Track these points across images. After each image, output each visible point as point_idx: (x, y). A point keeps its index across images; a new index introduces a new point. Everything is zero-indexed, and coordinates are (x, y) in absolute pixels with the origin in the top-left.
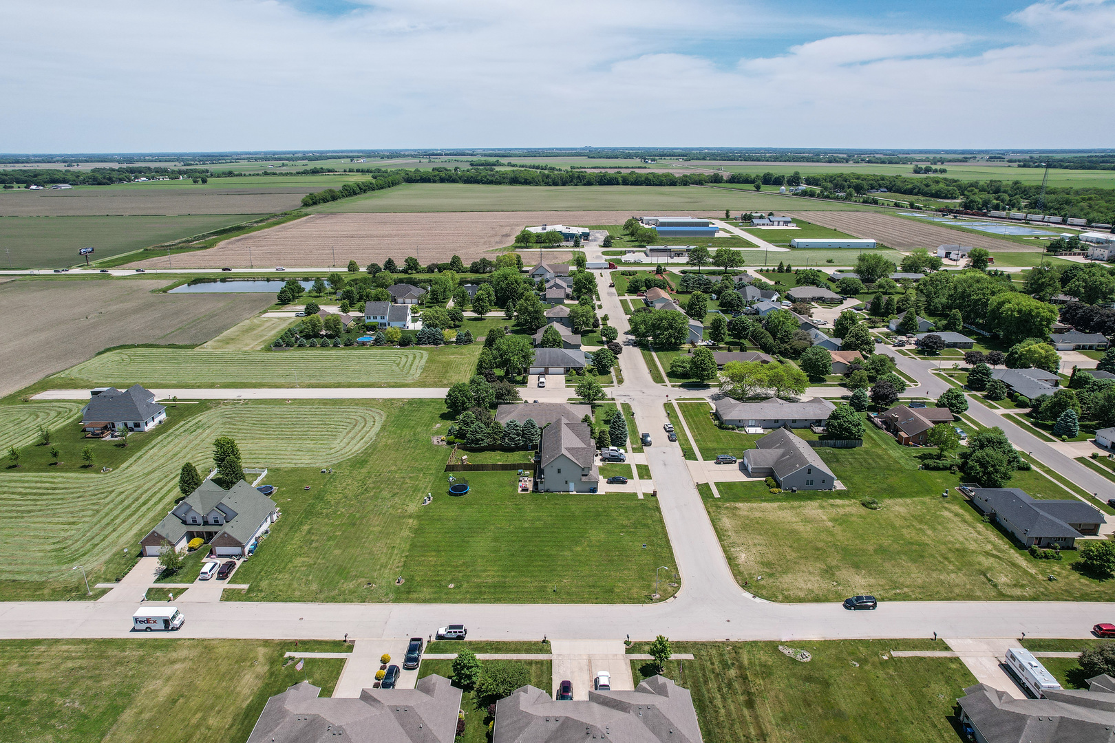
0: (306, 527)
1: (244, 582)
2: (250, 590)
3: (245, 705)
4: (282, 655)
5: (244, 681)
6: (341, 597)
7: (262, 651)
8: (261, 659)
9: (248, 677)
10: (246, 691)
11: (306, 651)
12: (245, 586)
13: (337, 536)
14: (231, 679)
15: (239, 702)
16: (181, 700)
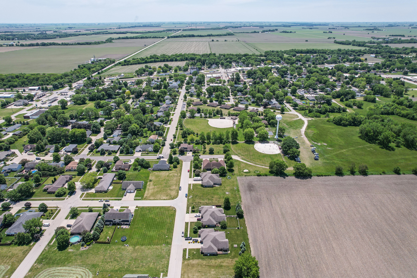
4: (187, 259)
7: (186, 263)
8: (188, 262)
9: (193, 262)
10: (197, 261)
11: (186, 255)
13: (141, 261)
14: (194, 265)
16: (199, 270)
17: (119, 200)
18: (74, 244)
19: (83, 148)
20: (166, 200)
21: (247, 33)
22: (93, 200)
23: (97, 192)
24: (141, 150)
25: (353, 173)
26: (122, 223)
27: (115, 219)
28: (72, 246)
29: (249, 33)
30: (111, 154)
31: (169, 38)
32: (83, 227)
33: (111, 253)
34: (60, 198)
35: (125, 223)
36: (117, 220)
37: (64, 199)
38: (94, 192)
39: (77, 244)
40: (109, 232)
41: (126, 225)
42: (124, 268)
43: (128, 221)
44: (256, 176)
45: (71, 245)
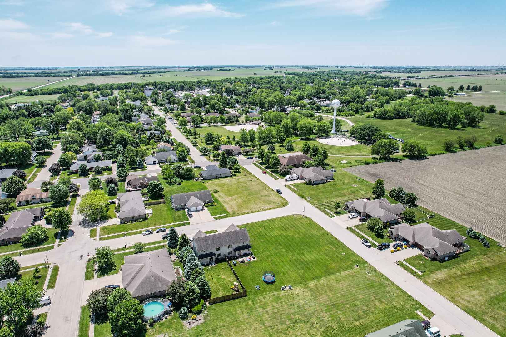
0: (357, 323)
1: (417, 315)
2: (417, 309)
3: (446, 270)
4: (423, 275)
5: (442, 276)
6: (383, 277)
7: (430, 281)
8: (432, 279)
9: (440, 276)
10: (443, 273)
11: (413, 270)
12: (418, 312)
13: (350, 305)
14: (447, 280)
15: (447, 272)
16: (469, 285)
17: (184, 224)
18: (158, 320)
19: (33, 174)
20: (274, 208)
21: (179, 71)
22: (126, 235)
23: (124, 221)
24: (157, 161)
25: (461, 148)
26: (237, 253)
27: (219, 249)
28: (156, 325)
29: (181, 71)
30: (102, 173)
31: (80, 76)
32: (158, 279)
33: (270, 312)
34: (37, 248)
35: (243, 252)
36: (224, 251)
37: (52, 247)
38: (118, 223)
39: (166, 318)
40: (223, 277)
41: (246, 255)
42: (333, 329)
43: (248, 247)
44: (365, 165)
45: (152, 325)
